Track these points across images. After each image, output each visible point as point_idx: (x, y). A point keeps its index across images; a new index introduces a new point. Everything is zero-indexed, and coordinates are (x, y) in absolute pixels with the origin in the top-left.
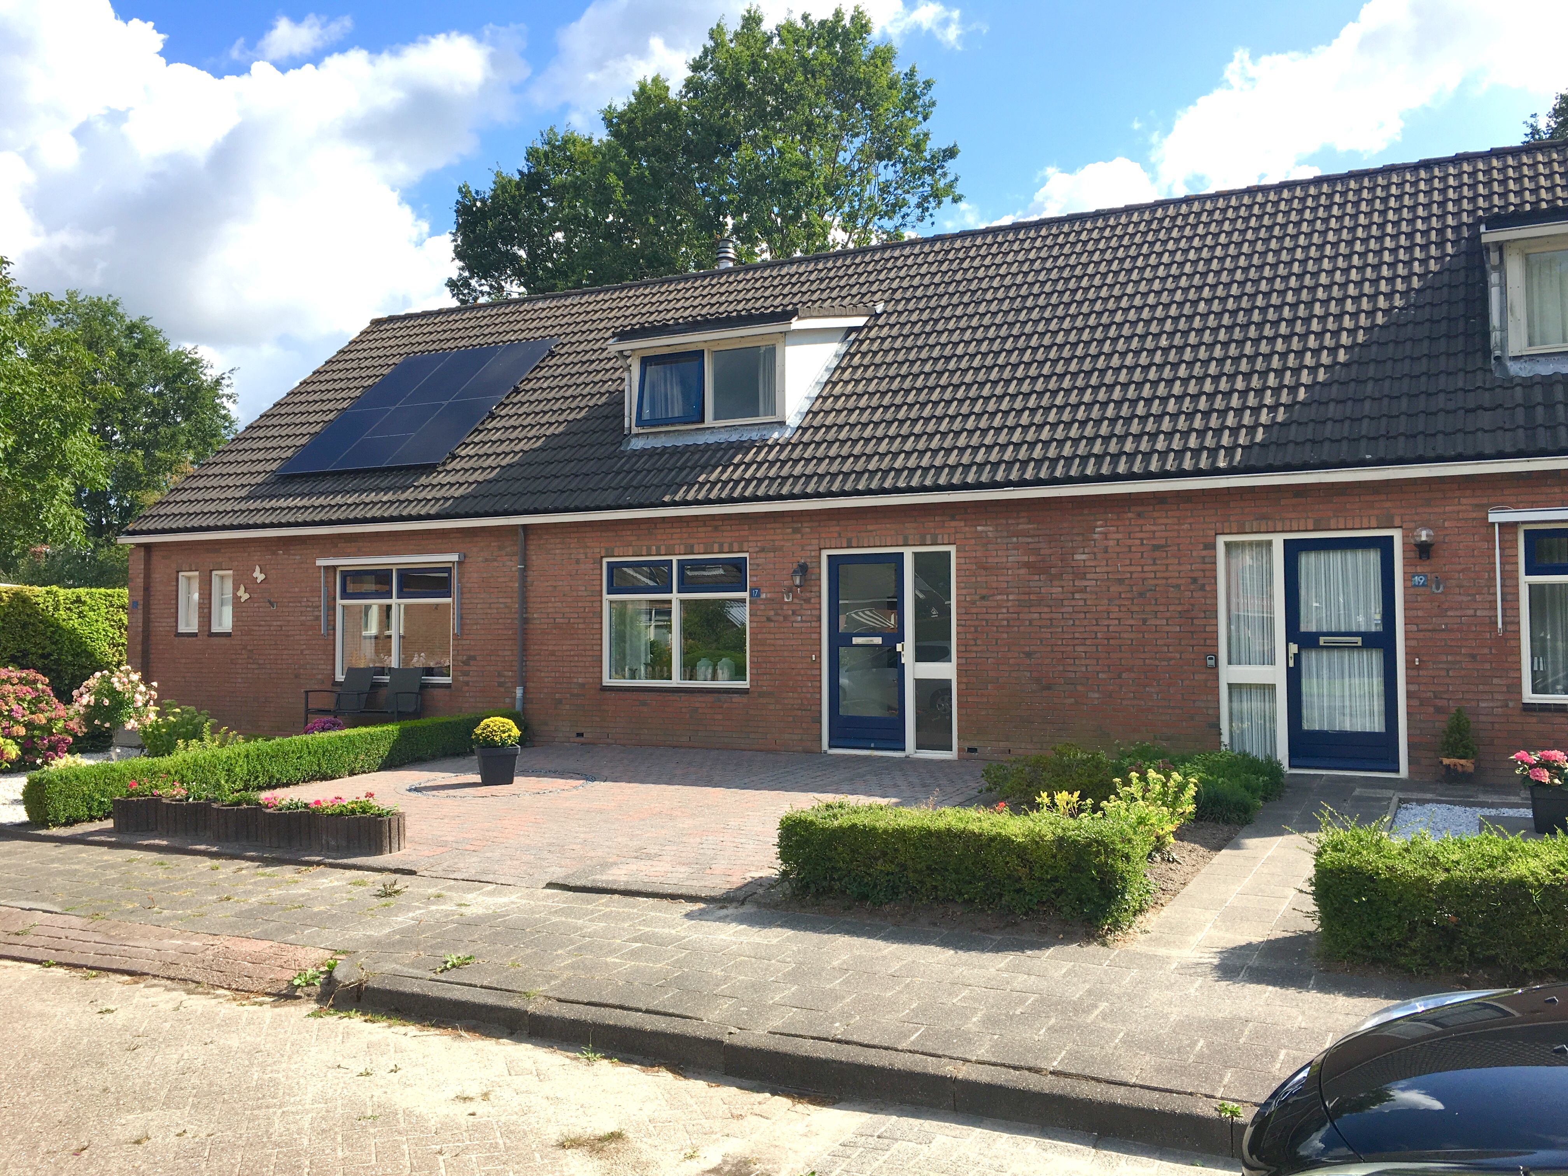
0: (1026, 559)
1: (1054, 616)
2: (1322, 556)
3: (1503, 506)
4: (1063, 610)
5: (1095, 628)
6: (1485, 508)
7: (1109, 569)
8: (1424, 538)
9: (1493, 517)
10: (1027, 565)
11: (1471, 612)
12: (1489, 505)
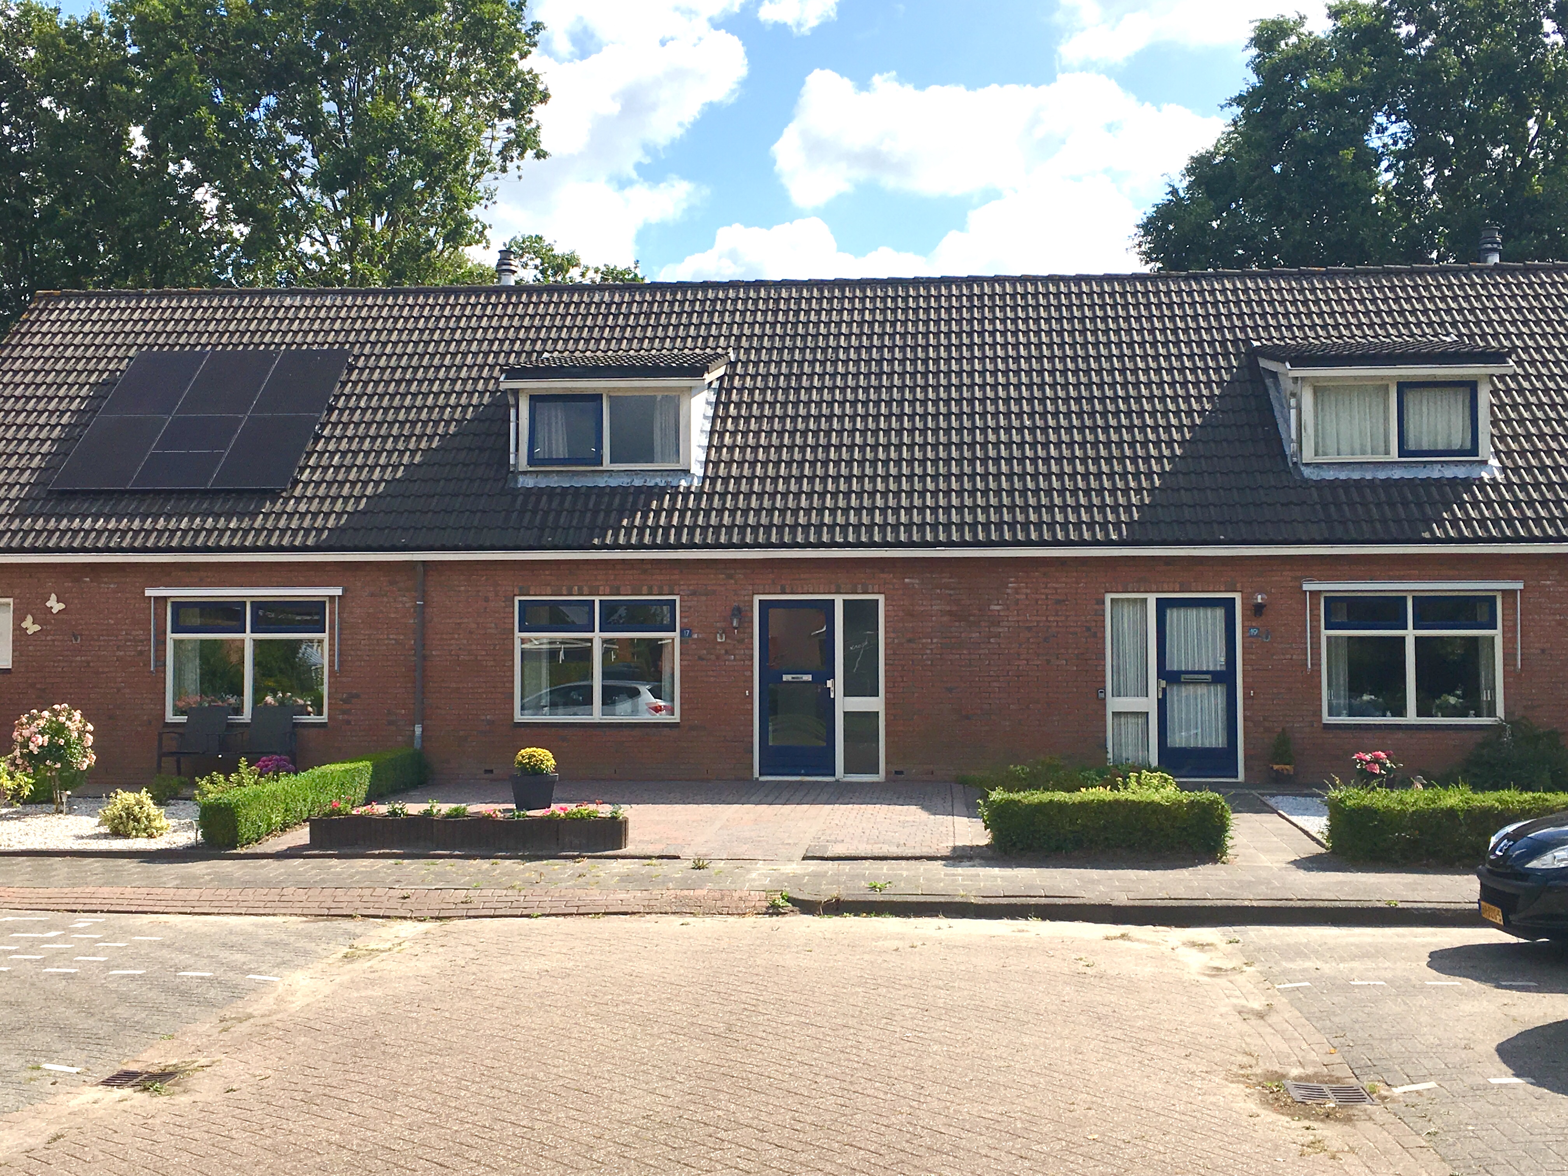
0: (948, 608)
1: (973, 657)
2: (1182, 612)
3: (1311, 579)
4: (981, 651)
5: (1008, 667)
6: (1299, 580)
7: (1020, 618)
8: (1260, 601)
9: (1306, 587)
10: (950, 613)
11: (1289, 656)
12: (1302, 578)
